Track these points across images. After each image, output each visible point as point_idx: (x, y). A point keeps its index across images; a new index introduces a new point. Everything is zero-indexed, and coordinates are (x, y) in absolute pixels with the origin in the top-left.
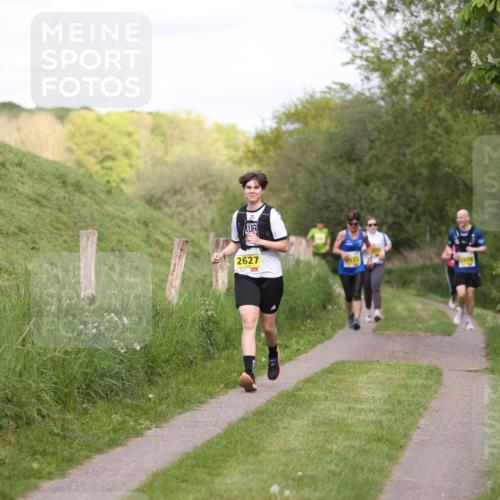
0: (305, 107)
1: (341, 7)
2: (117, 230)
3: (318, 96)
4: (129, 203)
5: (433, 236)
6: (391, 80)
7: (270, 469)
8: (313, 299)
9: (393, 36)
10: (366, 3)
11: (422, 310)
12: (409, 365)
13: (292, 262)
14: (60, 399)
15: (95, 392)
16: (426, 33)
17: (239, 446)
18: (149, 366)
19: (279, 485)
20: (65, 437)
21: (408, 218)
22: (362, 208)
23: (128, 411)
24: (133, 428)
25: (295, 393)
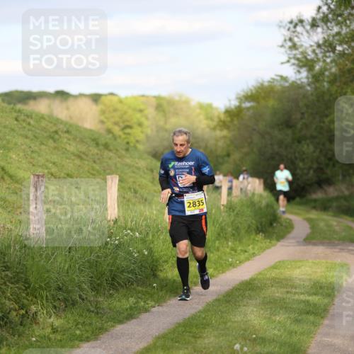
0: (257, 91)
1: (280, 24)
2: (133, 175)
3: (266, 84)
5: (344, 176)
6: (315, 72)
7: (234, 333)
8: (264, 220)
9: (316, 43)
10: (297, 22)
11: (336, 226)
12: (327, 263)
13: (250, 195)
14: (94, 288)
15: (118, 283)
16: (338, 40)
18: (154, 265)
19: (240, 343)
20: (97, 313)
21: (327, 165)
22: (296, 158)
23: (140, 295)
24: (143, 307)
25: (251, 282)
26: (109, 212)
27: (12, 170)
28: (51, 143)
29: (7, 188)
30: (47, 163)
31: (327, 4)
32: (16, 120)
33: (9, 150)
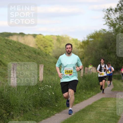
0: (95, 35)
1: (104, 10)
2: (48, 64)
3: (98, 32)
4: (51, 58)
6: (116, 28)
8: (96, 82)
9: (117, 17)
10: (110, 9)
13: (91, 73)
14: (34, 106)
15: (43, 104)
17: (78, 118)
18: (56, 98)
20: (35, 115)
21: (120, 63)
22: (108, 60)
23: (51, 109)
24: (52, 113)
25: (92, 105)
26: (40, 78)
27: (4, 62)
28: (18, 52)
29: (2, 68)
30: (17, 59)
31: (121, 3)
32: (6, 43)
33: (3, 54)
